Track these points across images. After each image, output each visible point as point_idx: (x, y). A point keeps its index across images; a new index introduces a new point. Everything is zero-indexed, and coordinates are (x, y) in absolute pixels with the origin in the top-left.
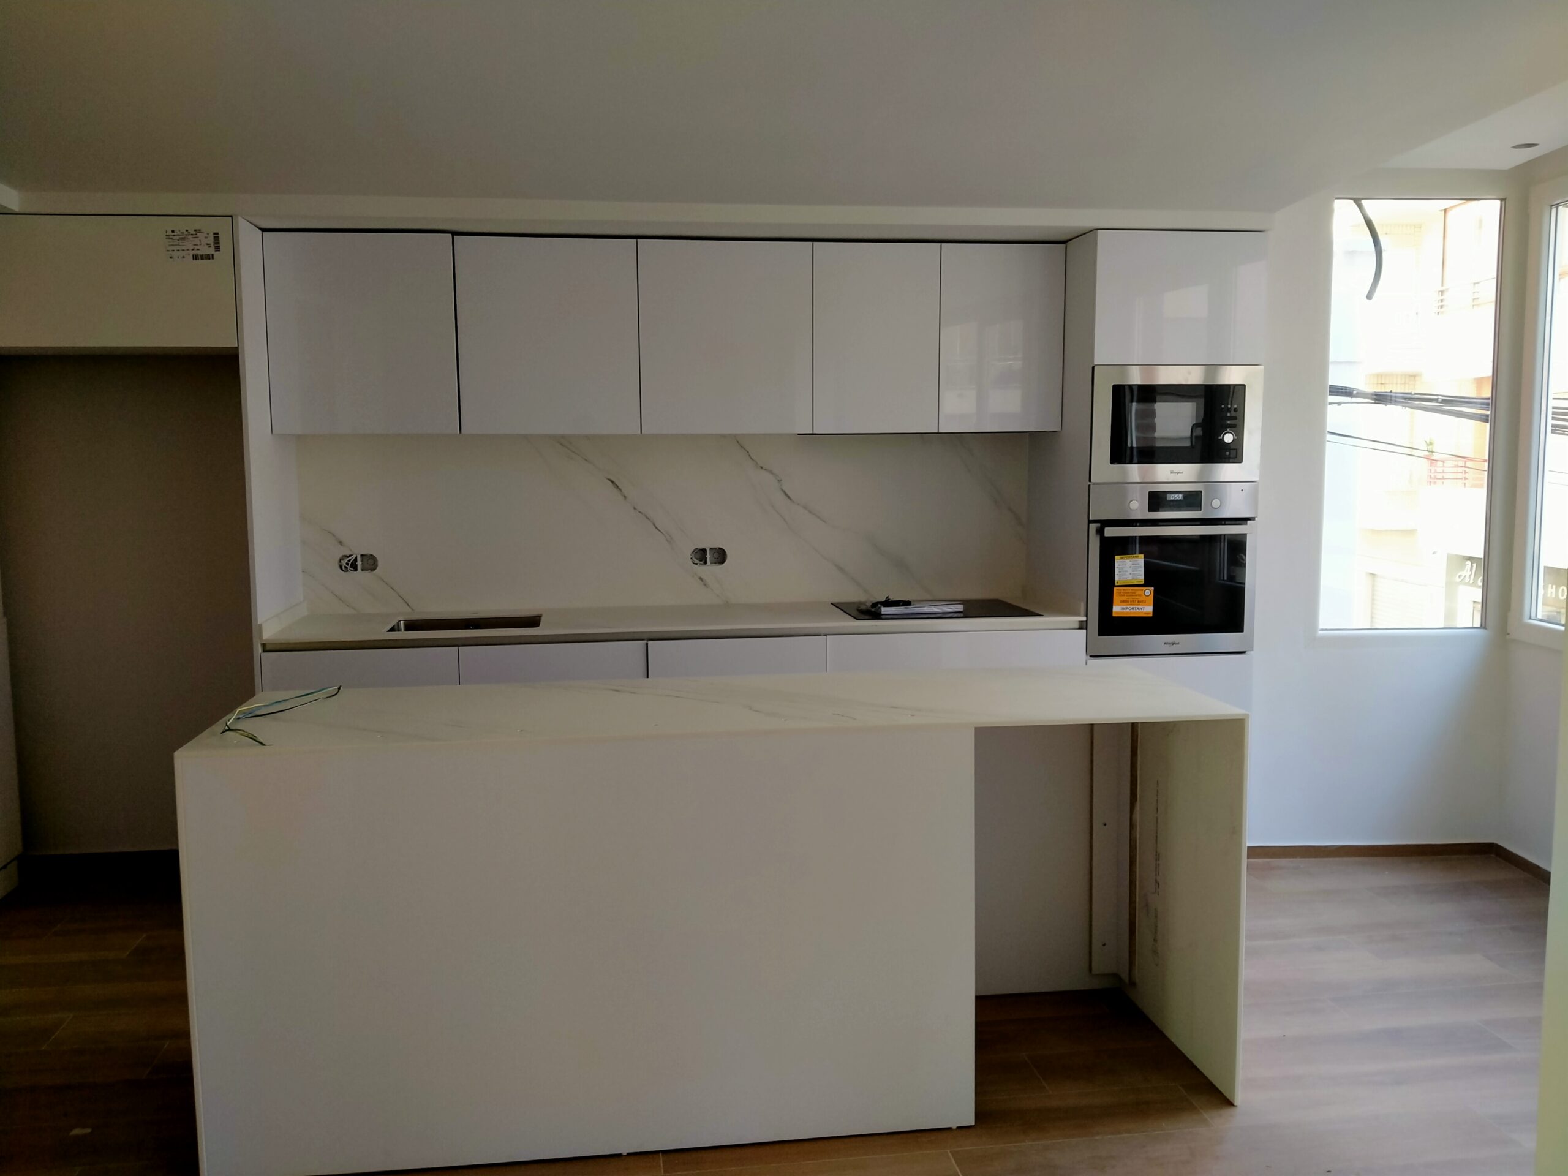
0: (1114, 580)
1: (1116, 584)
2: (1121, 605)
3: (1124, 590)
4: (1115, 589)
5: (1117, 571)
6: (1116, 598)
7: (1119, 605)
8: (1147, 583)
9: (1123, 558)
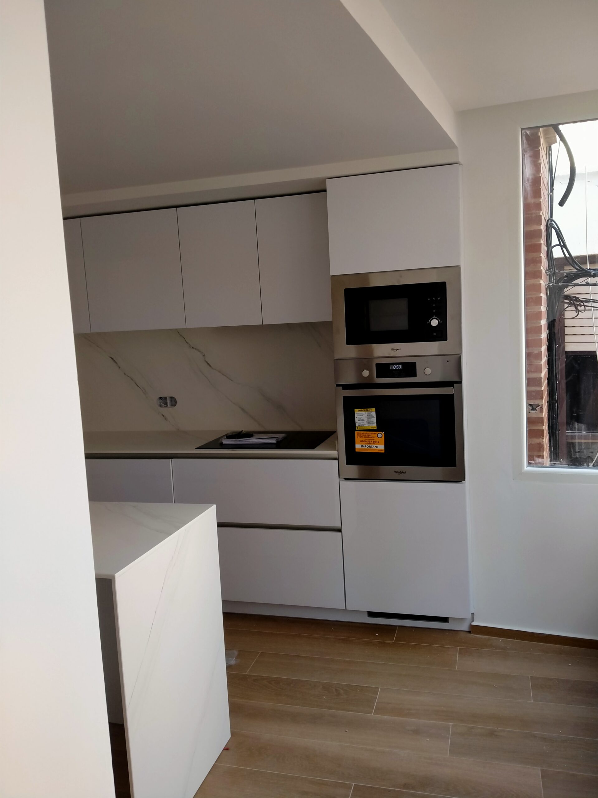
0: (355, 427)
1: (357, 429)
2: (361, 444)
3: (362, 433)
4: (356, 432)
5: (356, 420)
6: (357, 439)
7: (359, 444)
8: (379, 429)
9: (360, 411)
